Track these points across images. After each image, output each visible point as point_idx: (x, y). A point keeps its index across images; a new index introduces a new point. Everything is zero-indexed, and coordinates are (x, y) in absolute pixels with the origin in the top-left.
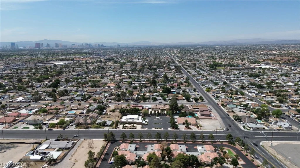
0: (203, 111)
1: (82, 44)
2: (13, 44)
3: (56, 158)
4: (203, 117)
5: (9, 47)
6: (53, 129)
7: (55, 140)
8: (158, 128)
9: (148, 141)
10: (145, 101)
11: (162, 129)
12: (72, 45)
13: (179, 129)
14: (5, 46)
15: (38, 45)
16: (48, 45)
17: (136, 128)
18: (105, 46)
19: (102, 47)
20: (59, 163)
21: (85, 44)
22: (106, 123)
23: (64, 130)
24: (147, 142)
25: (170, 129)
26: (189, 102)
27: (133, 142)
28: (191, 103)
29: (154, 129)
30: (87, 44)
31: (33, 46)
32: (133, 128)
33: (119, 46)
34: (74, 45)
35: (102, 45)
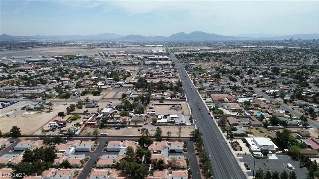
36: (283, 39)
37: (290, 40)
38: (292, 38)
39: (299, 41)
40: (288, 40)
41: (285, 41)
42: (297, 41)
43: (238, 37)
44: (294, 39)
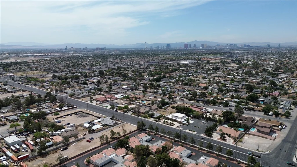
0: (262, 127)
1: (227, 44)
2: (168, 45)
3: (94, 129)
4: (260, 134)
5: (165, 48)
6: (118, 111)
7: (110, 119)
8: (191, 131)
9: (168, 138)
10: (215, 105)
11: (195, 133)
12: (217, 45)
13: (211, 137)
14: (162, 47)
15: (187, 45)
16: (195, 45)
17: (172, 126)
18: (252, 47)
19: (248, 47)
20: (95, 133)
21: (230, 44)
22: (154, 115)
23: (124, 113)
24: (166, 138)
25: (202, 135)
26: (266, 116)
27: (156, 135)
28: (268, 116)
29: (187, 131)
30: (232, 45)
31: (183, 47)
32: (170, 125)
33: (269, 46)
34: (219, 45)
35: (248, 46)
36: (59, 48)
37: (66, 49)
38: (67, 46)
39: (72, 49)
40: (64, 48)
41: (61, 49)
42: (71, 49)
43: (10, 46)
44: (69, 47)
